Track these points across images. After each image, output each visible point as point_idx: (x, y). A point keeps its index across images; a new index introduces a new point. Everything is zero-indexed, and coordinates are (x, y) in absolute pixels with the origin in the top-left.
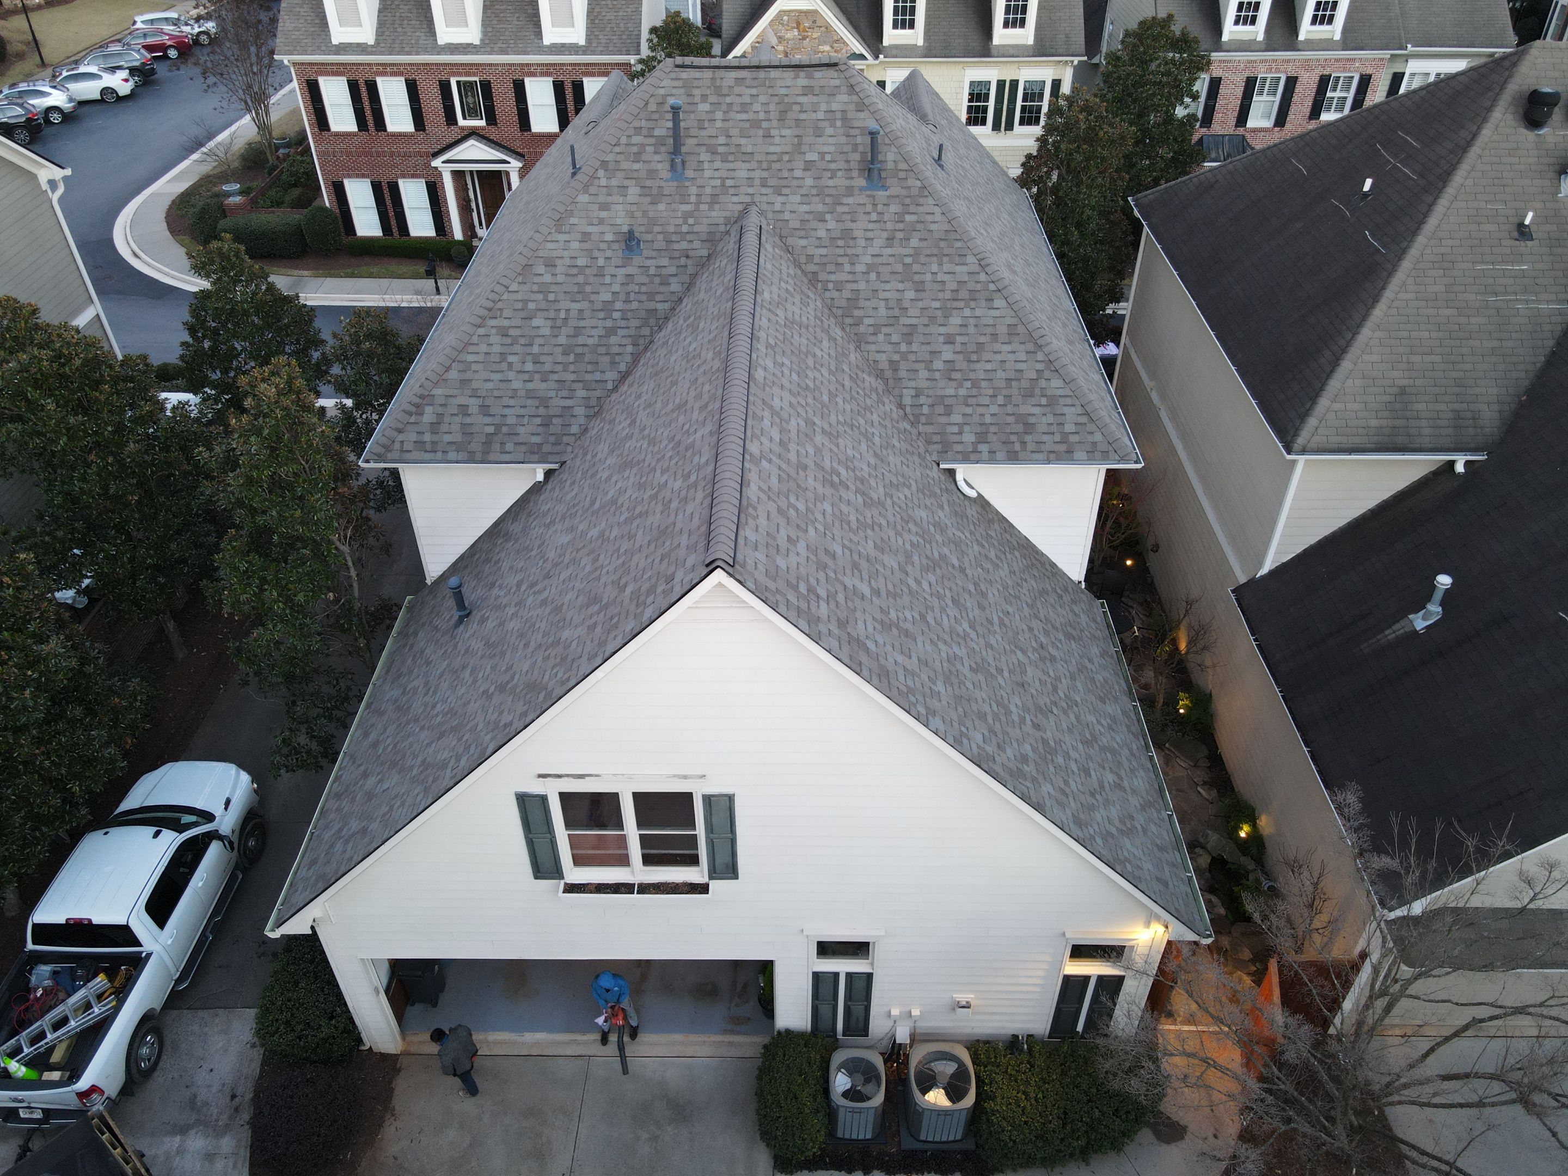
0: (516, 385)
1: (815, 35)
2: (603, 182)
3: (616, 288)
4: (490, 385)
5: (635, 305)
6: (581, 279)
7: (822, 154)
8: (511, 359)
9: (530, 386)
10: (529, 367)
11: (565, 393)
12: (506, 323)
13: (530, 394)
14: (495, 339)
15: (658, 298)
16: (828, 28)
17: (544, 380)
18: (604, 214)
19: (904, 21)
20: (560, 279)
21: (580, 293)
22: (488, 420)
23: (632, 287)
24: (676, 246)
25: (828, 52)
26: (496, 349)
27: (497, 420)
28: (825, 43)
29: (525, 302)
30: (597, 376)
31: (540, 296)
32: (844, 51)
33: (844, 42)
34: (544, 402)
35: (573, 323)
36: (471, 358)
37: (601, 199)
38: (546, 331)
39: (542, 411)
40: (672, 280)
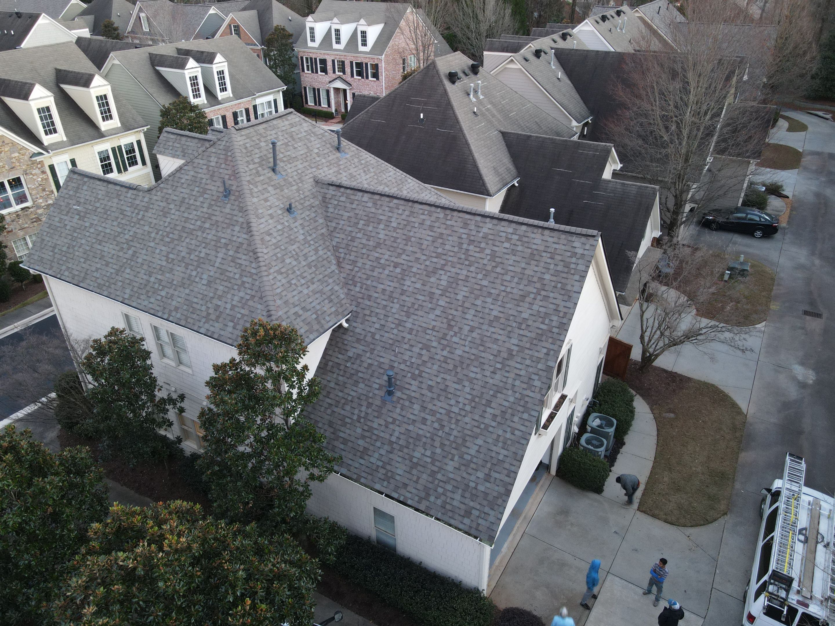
0: (306, 291)
1: (6, 149)
2: (256, 190)
3: (302, 232)
4: (296, 298)
5: (314, 235)
6: (286, 235)
7: (318, 148)
8: (293, 282)
9: (311, 289)
10: (303, 281)
11: (325, 284)
12: (277, 268)
13: (315, 292)
14: (279, 277)
15: (319, 228)
16: (13, 143)
17: (313, 284)
18: (268, 204)
19: (50, 130)
20: (279, 238)
21: (292, 241)
22: (309, 313)
23: (307, 228)
24: (306, 205)
25: (18, 156)
26: (284, 281)
27: (313, 310)
28: (14, 152)
29: (275, 255)
30: (329, 271)
31: (278, 250)
32: (27, 153)
33: (26, 149)
34: (321, 292)
35: (301, 254)
36: (278, 291)
37: (262, 197)
38: (294, 263)
39: (325, 296)
40: (317, 218)
